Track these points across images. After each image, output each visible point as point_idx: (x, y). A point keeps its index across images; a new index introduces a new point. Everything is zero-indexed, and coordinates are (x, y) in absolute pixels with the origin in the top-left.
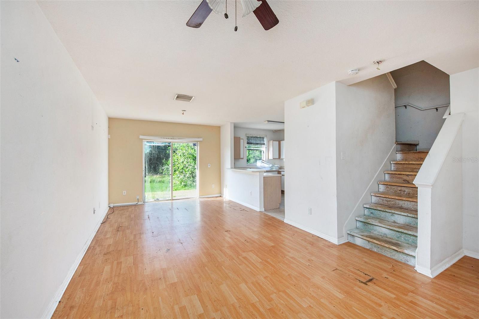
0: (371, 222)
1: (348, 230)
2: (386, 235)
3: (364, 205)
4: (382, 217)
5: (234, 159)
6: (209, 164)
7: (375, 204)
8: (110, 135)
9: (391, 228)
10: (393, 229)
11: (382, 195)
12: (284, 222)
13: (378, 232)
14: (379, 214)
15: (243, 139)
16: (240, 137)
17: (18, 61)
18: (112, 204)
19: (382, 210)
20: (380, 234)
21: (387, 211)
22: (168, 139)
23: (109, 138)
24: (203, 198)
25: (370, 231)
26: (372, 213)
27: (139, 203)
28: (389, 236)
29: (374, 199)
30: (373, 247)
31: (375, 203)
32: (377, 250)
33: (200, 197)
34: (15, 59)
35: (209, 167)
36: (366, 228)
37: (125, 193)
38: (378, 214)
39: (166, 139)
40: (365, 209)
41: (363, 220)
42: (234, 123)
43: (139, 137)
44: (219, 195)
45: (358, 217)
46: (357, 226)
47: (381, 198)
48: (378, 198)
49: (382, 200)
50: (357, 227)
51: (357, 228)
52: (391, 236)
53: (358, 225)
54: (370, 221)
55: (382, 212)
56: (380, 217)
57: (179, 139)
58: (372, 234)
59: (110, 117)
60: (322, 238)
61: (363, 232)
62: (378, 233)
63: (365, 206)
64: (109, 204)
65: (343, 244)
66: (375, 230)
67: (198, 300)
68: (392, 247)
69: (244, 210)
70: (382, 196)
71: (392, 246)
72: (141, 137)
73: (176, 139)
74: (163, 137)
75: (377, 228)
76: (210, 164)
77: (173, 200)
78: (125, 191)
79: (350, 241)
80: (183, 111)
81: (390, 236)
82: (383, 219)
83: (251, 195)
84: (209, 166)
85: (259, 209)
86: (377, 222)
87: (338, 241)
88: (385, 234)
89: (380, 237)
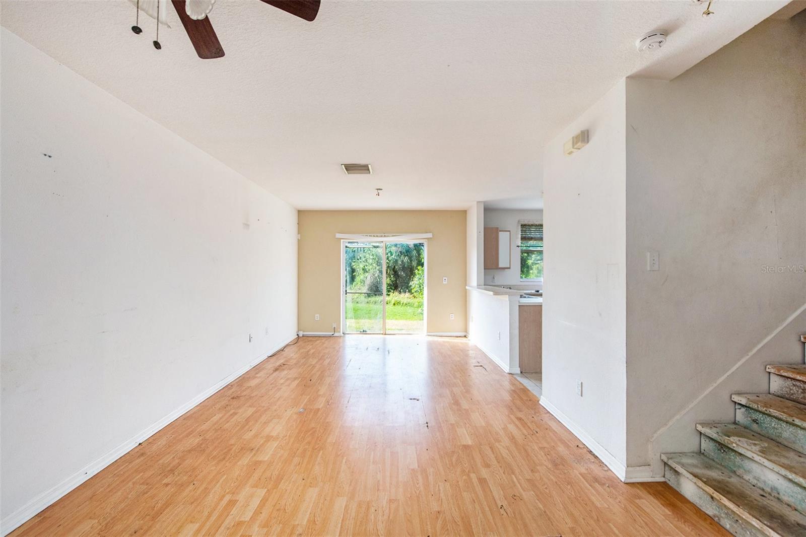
0: (734, 445)
1: (663, 453)
2: (779, 494)
3: (733, 396)
4: (786, 439)
5: (484, 269)
6: (444, 278)
7: (778, 396)
8: (299, 235)
9: (790, 477)
10: (796, 481)
11: (798, 373)
12: (540, 402)
13: (755, 478)
14: (777, 429)
15: (509, 231)
16: (497, 228)
17: (50, 157)
18: (302, 332)
19: (784, 416)
20: (759, 485)
21: (799, 424)
22: (377, 236)
23: (298, 239)
24: (434, 336)
25: (735, 469)
26: (755, 421)
27: (336, 334)
28: (785, 498)
29: (776, 384)
30: (722, 515)
31: (779, 394)
32: (731, 526)
33: (429, 334)
34: (45, 155)
35: (444, 283)
36: (723, 458)
37: (318, 317)
38: (774, 428)
39: (370, 237)
40: (737, 407)
41: (715, 436)
42: (484, 202)
43: (335, 236)
44: (463, 334)
45: (703, 424)
46: (702, 448)
47: (798, 384)
48: (789, 382)
49: (801, 390)
50: (702, 451)
51: (700, 452)
52: (793, 500)
53: (704, 446)
54: (734, 442)
55: (784, 425)
56: (778, 437)
57: (393, 236)
58: (734, 480)
59: (300, 209)
60: (596, 457)
61: (709, 467)
62: (754, 482)
63: (736, 398)
64: (298, 331)
65: (642, 484)
66: (749, 472)
67: (261, 499)
68: (770, 533)
69: (481, 366)
70: (798, 377)
71: (770, 530)
72: (338, 236)
73: (389, 236)
74: (369, 235)
75: (754, 466)
76: (446, 278)
77: (385, 334)
78: (318, 315)
79: (668, 482)
80: (378, 189)
81: (790, 499)
82: (786, 443)
83: (500, 339)
84: (444, 280)
85: (508, 368)
86: (757, 448)
87: (626, 472)
88: (773, 488)
89: (755, 495)
